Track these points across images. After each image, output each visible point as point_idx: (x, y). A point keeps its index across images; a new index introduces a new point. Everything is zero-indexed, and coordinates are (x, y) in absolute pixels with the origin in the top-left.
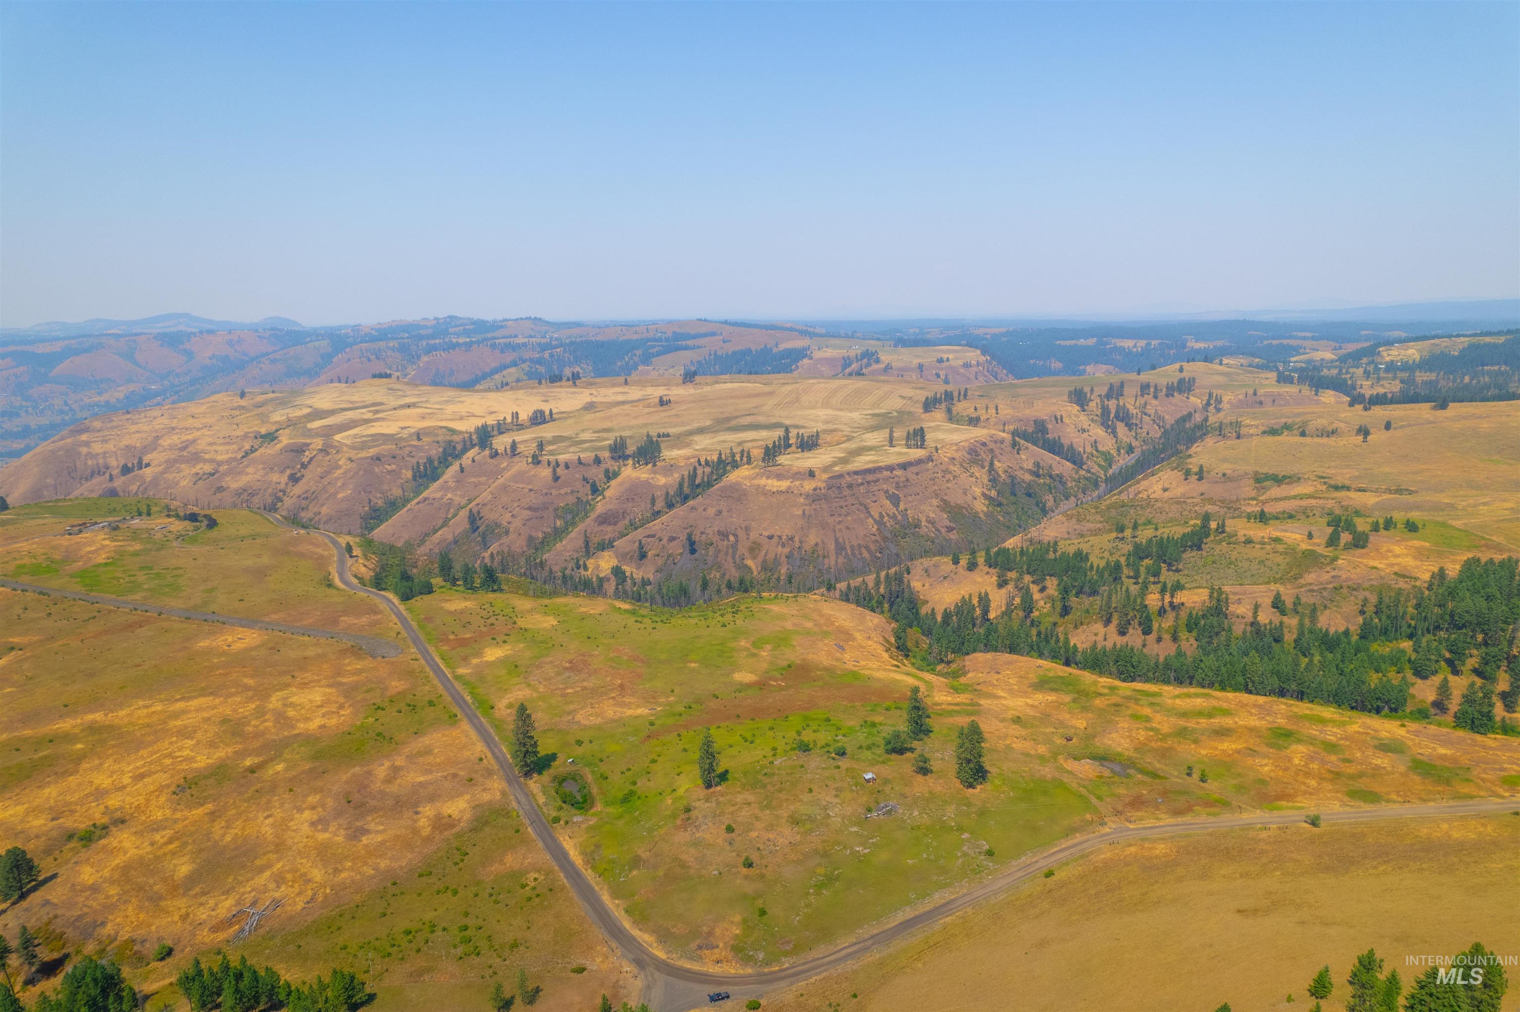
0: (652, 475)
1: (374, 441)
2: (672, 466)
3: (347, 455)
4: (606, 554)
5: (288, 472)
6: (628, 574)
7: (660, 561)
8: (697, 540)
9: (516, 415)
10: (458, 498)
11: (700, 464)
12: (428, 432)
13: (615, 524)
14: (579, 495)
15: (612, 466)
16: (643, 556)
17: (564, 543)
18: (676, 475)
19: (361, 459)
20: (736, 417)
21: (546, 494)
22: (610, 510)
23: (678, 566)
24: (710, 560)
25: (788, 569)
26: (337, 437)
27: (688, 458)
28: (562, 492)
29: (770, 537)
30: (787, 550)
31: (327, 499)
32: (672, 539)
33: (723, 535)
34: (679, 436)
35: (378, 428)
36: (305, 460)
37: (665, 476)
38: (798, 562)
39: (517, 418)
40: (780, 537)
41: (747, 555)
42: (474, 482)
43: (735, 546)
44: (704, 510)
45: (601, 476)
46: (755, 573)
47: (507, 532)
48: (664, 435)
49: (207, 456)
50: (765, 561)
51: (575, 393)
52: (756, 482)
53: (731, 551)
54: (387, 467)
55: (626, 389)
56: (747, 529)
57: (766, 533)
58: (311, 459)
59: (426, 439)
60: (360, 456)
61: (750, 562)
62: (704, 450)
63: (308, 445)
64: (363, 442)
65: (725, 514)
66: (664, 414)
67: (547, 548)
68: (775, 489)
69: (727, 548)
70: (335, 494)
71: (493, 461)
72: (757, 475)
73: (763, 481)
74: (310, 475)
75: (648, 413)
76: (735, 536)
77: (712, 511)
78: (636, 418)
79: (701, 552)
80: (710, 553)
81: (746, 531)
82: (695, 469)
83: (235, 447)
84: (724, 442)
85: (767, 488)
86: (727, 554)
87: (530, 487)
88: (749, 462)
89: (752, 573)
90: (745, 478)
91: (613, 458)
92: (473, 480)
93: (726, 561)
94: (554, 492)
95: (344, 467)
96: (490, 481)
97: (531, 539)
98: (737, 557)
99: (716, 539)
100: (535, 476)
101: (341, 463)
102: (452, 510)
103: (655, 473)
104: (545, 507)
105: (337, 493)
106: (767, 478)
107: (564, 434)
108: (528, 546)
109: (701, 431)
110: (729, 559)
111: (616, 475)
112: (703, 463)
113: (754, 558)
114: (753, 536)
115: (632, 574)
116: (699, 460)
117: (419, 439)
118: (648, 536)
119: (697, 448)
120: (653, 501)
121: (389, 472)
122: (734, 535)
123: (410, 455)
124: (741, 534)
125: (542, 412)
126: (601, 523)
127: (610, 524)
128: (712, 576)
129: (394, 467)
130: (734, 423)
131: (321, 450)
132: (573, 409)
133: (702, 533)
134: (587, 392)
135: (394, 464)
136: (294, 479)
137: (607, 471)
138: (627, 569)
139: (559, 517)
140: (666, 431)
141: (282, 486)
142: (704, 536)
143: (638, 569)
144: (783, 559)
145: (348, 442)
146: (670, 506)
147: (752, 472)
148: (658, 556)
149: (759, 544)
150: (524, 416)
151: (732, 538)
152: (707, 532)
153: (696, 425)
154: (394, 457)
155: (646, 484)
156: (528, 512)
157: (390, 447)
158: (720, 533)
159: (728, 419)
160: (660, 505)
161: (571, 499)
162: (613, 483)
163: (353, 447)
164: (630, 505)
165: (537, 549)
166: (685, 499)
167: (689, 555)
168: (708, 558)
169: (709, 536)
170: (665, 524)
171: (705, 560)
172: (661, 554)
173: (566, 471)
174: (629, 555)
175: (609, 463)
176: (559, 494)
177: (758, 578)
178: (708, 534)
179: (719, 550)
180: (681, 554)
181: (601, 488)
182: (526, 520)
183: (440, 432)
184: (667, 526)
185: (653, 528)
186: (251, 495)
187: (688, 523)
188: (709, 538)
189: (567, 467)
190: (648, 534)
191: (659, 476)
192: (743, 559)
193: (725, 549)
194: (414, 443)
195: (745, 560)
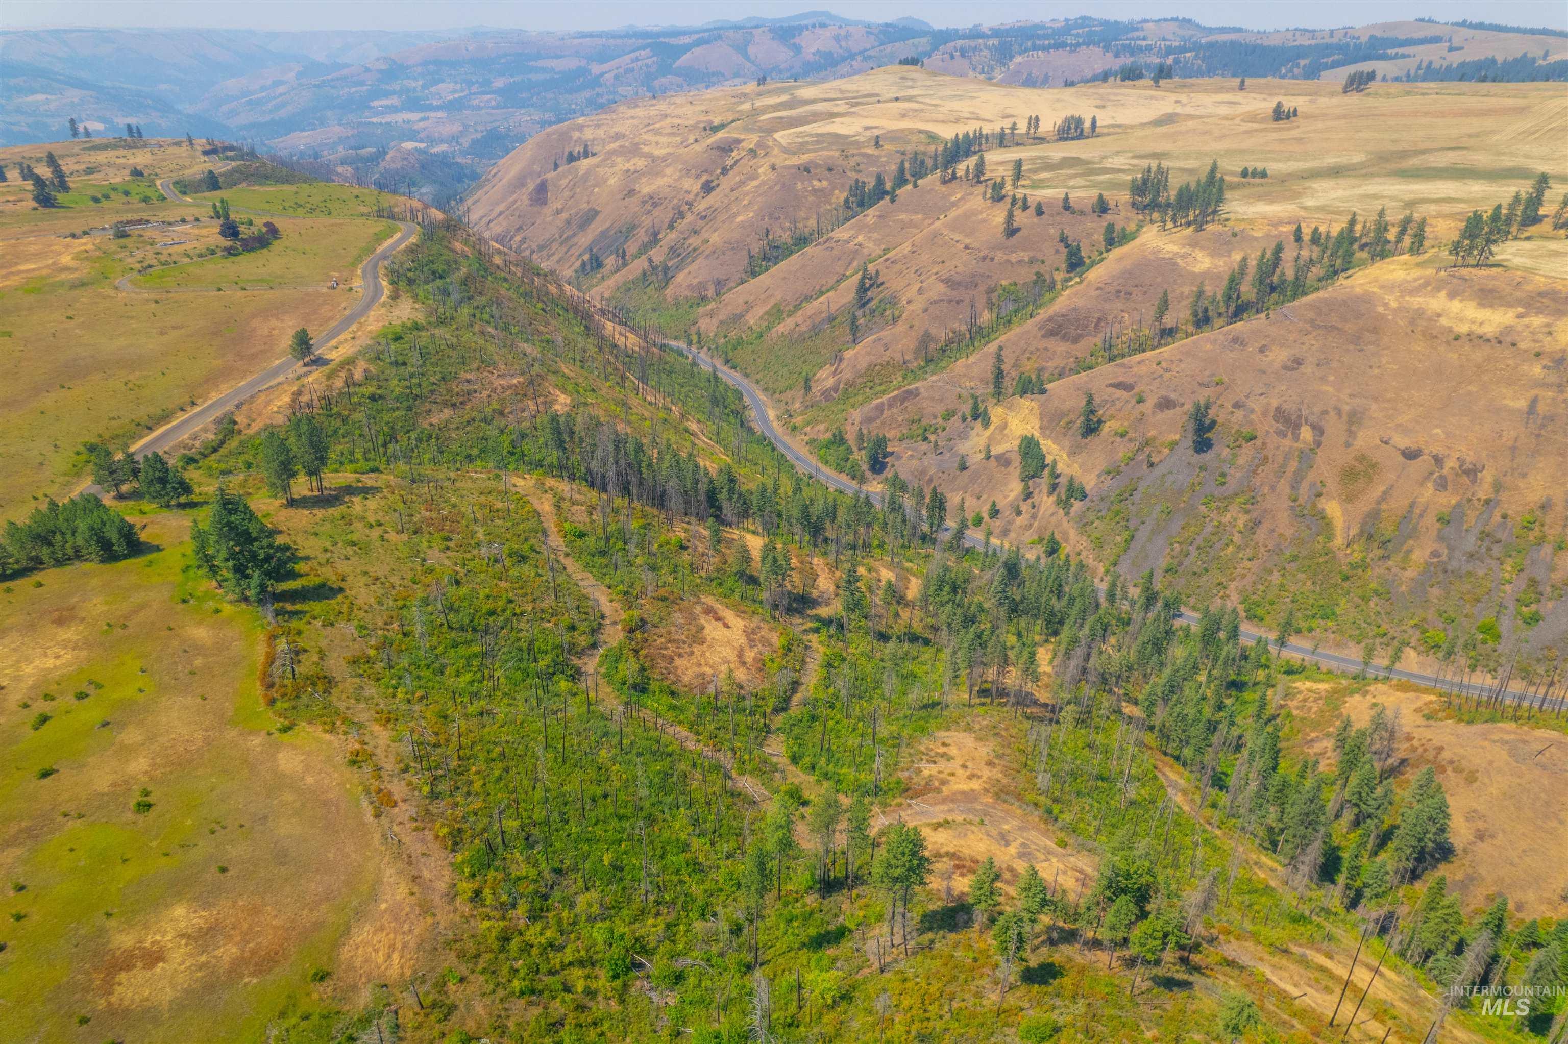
0: (1187, 250)
1: (818, 142)
2: (1235, 235)
3: (773, 160)
4: (1027, 404)
5: (705, 177)
6: (1049, 460)
7: (1123, 451)
8: (1220, 420)
9: (1035, 122)
10: (871, 245)
11: (1298, 239)
12: (895, 136)
13: (1076, 340)
14: (1043, 269)
15: (1126, 218)
16: (1091, 428)
17: (972, 359)
18: (1237, 257)
19: (785, 167)
20: (1423, 152)
21: (984, 258)
22: (1075, 309)
23: (1158, 472)
24: (1235, 477)
25: (1435, 554)
26: (777, 136)
27: (1280, 223)
28: (1014, 258)
29: (1411, 455)
30: (1448, 500)
31: (724, 222)
32: (1166, 404)
33: (1287, 421)
34: (1284, 179)
35: (840, 127)
36: (730, 162)
37: (1214, 254)
38: (1471, 542)
39: (1037, 127)
40: (1438, 460)
41: (1332, 485)
42: (902, 221)
43: (1306, 457)
44: (1262, 350)
45: (1099, 237)
46: (1339, 540)
47: (895, 320)
48: (1255, 174)
49: (646, 149)
50: (1374, 516)
51: (1152, 98)
52: (1416, 301)
53: (1293, 465)
54: (815, 183)
55: (1239, 97)
56: (1354, 419)
57: (1402, 441)
58: (737, 162)
59: (888, 147)
60: (788, 163)
61: (1333, 508)
62: (1321, 209)
63: (739, 141)
64: (802, 144)
65: (1308, 369)
66: (1275, 135)
67: (943, 364)
68: (1463, 329)
69: (1287, 457)
70: (735, 216)
71: (944, 188)
72: (1427, 284)
73: (1437, 303)
74: (726, 183)
75: (1246, 132)
76: (1318, 429)
77: (1279, 356)
78: (1221, 138)
79: (1221, 450)
80: (1241, 461)
81: (1350, 423)
82: (1279, 249)
83: (679, 139)
84: (1375, 197)
85: (1444, 321)
86: (1281, 472)
87: (967, 241)
88: (1417, 247)
89: (1330, 537)
90: (1389, 287)
91: (1134, 205)
92: (903, 216)
93: (1273, 488)
94: (999, 256)
95: (762, 177)
96: (927, 222)
97: (926, 339)
98: (1304, 486)
99: (1266, 427)
100: (984, 221)
101: (760, 171)
102: (855, 264)
103: (1194, 244)
104: (972, 283)
105: (738, 214)
106: (1452, 296)
107: (1083, 156)
108: (917, 352)
109: (1336, 172)
110: (1284, 487)
111: (1125, 238)
112: (1306, 238)
113: (1350, 498)
114: (1365, 439)
115: (1055, 463)
116: (1299, 229)
117: (877, 145)
118: (1118, 386)
119: (1310, 202)
120: (1164, 305)
121: (815, 191)
122: (1314, 427)
123: (857, 168)
124: (1334, 429)
125: (1079, 121)
126: (1052, 333)
127: (1065, 338)
128: (1226, 519)
129: (825, 183)
130: (1415, 162)
131: (751, 150)
132: (1137, 121)
133: (1237, 405)
134: (1173, 97)
135: (827, 179)
136: (708, 188)
137: (1110, 228)
138: (1051, 449)
139: (990, 305)
140: (1260, 166)
141: (690, 197)
142: (1239, 414)
143: (1072, 453)
144: (1430, 520)
145: (783, 142)
146: (1202, 320)
147: (1416, 273)
148: (1122, 436)
149: (1374, 466)
150: (1047, 126)
151: (1306, 433)
152: (1250, 404)
153: (1330, 160)
154: (830, 170)
155: (1168, 266)
156: (941, 287)
157: (831, 153)
158: (1280, 414)
159: (1404, 154)
160: (1178, 315)
161: (1026, 275)
162: (1116, 253)
163: (786, 150)
164: (1119, 305)
165: (929, 361)
166: (1240, 311)
167: (1191, 452)
168: (1232, 471)
169: (1253, 417)
170: (1164, 364)
171: (1223, 475)
172: (1131, 434)
173: (1035, 220)
174: (1066, 420)
175: (1123, 213)
176: (1008, 261)
177: (1340, 555)
178: (1253, 411)
179: (1266, 459)
180: (1173, 445)
181: (1087, 261)
182: (935, 302)
183: (914, 138)
184: (1167, 370)
185: (1135, 370)
186: (655, 205)
187: (1213, 375)
188: (1251, 423)
189: (1040, 212)
190: (1121, 379)
191: (1199, 254)
192: (1319, 495)
193: (1280, 459)
194: (870, 151)
195: (1323, 500)
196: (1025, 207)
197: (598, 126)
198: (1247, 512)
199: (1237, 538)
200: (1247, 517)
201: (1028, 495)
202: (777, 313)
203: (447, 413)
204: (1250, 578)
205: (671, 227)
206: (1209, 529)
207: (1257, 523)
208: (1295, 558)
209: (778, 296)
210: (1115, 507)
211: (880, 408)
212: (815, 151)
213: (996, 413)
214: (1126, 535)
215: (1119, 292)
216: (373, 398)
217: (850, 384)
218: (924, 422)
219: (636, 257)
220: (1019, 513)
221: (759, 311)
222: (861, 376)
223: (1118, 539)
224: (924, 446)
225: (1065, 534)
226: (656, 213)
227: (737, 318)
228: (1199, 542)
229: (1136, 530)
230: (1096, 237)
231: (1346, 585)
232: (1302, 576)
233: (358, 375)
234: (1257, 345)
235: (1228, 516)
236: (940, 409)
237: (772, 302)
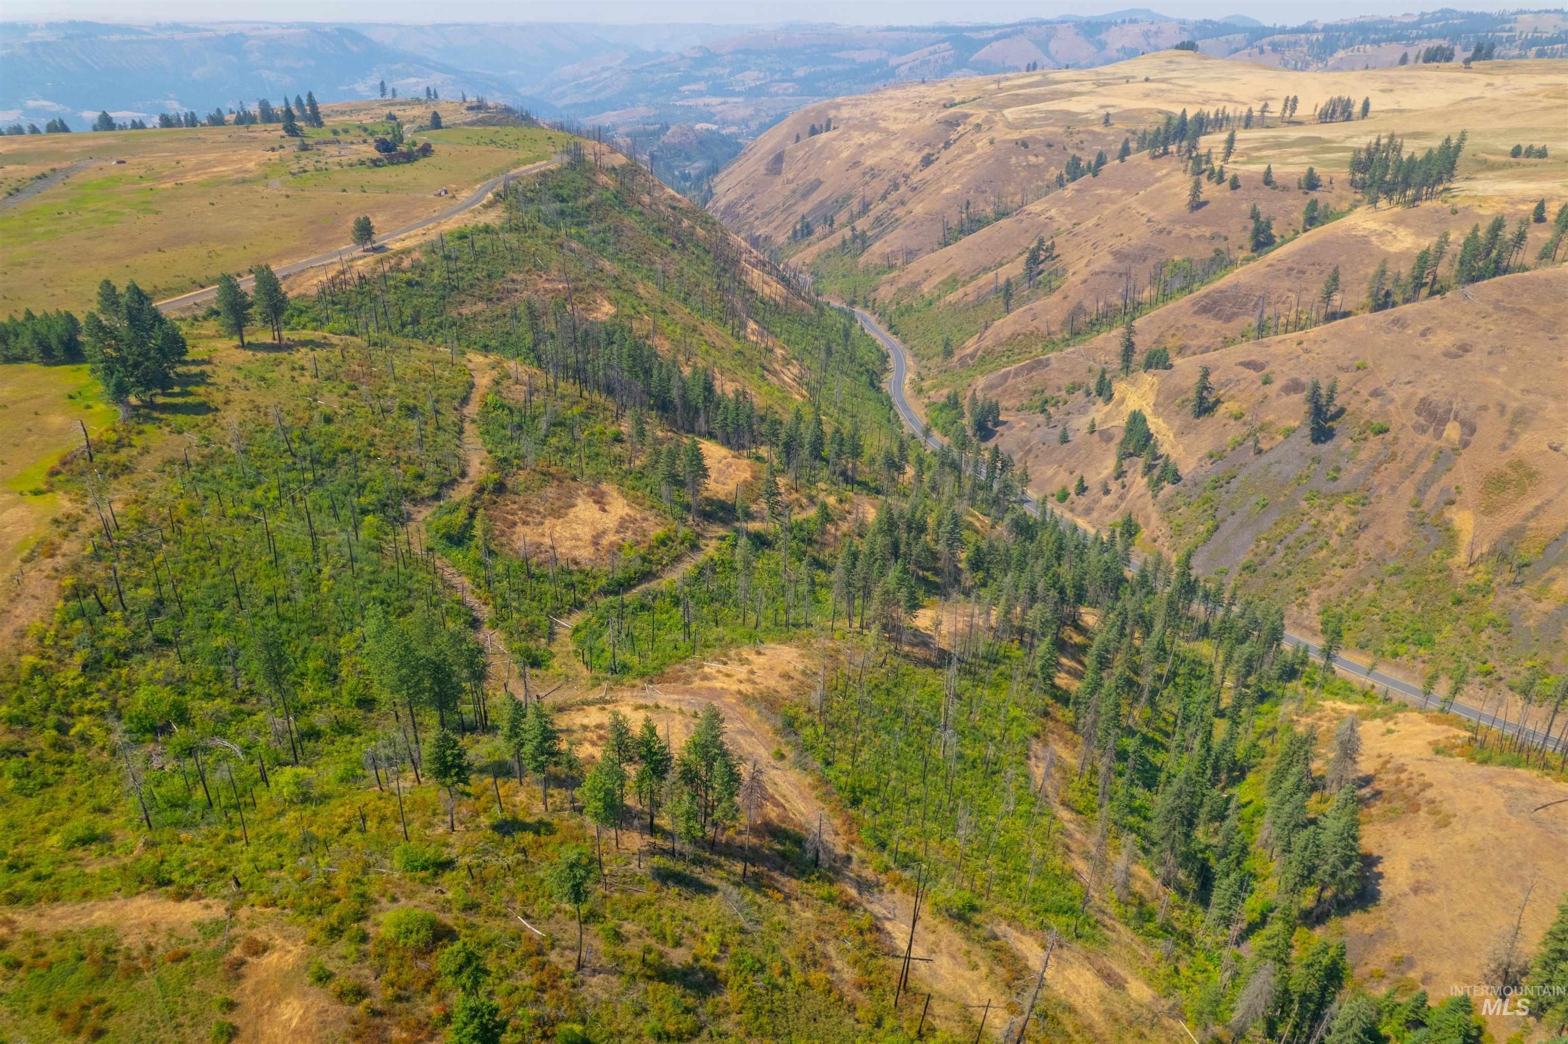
0: (1390, 227)
1: (1045, 119)
2: (1455, 212)
3: (994, 134)
4: (1149, 380)
5: (926, 151)
6: (1154, 439)
7: (1233, 434)
8: (1350, 409)
9: (1292, 105)
10: (1062, 219)
12: (1127, 115)
13: (1229, 319)
14: (1224, 246)
16: (1205, 408)
19: (1004, 141)
21: (1161, 231)
23: (1264, 459)
24: (1351, 473)
26: (1006, 112)
28: (1194, 232)
31: (930, 194)
32: (1295, 387)
33: (1432, 415)
35: (1074, 106)
36: (953, 136)
39: (1293, 109)
41: (1470, 493)
42: (1100, 195)
43: (1446, 458)
44: (1423, 334)
45: (1299, 217)
46: (1462, 557)
49: (883, 124)
53: (1426, 465)
54: (1031, 158)
56: (1518, 420)
58: (960, 136)
59: (1119, 126)
60: (1009, 137)
61: (1463, 520)
63: (966, 116)
64: (1028, 120)
65: (1475, 357)
67: (1087, 337)
69: (1420, 456)
70: (942, 188)
71: (1151, 164)
74: (945, 156)
76: (1469, 428)
77: (1443, 340)
79: (1343, 442)
80: (1363, 455)
81: (1514, 422)
82: (1498, 226)
83: (917, 115)
86: (1408, 472)
87: (1152, 214)
89: (1451, 553)
91: (1352, 183)
93: (1393, 489)
94: (1178, 230)
95: (980, 151)
96: (1124, 196)
98: (1434, 490)
99: (1404, 420)
100: (1176, 194)
101: (979, 145)
103: (1399, 221)
104: (1141, 256)
105: (946, 186)
107: (1328, 137)
108: (1064, 324)
110: (1407, 490)
111: (1332, 218)
113: (1489, 511)
114: (1529, 442)
115: (1159, 443)
117: (1107, 123)
118: (1248, 365)
120: (1334, 284)
121: (1029, 167)
122: (1463, 424)
123: (1079, 146)
124: (1490, 428)
125: (1349, 103)
126: (1204, 310)
127: (1218, 316)
128: (1328, 519)
129: (1041, 159)
131: (977, 125)
133: (1375, 394)
135: (1045, 155)
136: (927, 161)
137: (1314, 206)
138: (1159, 428)
139: (1156, 281)
141: (908, 170)
142: (1375, 403)
143: (1181, 433)
145: (1011, 118)
146: (1382, 305)
148: (1237, 418)
149: (1532, 475)
150: (1304, 110)
152: (1391, 393)
154: (1050, 146)
155: (1361, 246)
156: (1109, 260)
157: (1056, 129)
158: (1425, 407)
161: (1204, 251)
162: (1314, 232)
163: (1011, 126)
165: (1074, 333)
167: (1308, 440)
168: (1349, 467)
169: (1391, 408)
170: (1305, 345)
171: (1338, 470)
172: (1247, 418)
173: (1228, 194)
174: (1183, 397)
175: (1337, 191)
176: (1187, 236)
177: (1459, 574)
178: (1392, 401)
179: (1394, 456)
180: (1289, 433)
181: (1278, 240)
182: (1097, 274)
183: (1152, 118)
184: (1307, 351)
185: (1272, 349)
186: (873, 176)
187: (1357, 358)
188: (1386, 413)
189: (1235, 185)
190: (1253, 358)
191: (1402, 232)
192: (1452, 503)
193: (1411, 458)
194: (1097, 129)
195: (1454, 508)
196: (1221, 180)
197: (856, 105)
198: (1355, 513)
199: (1334, 542)
200: (1353, 519)
201: (1120, 474)
202: (953, 282)
203: (481, 306)
204: (1338, 587)
205: (884, 198)
206: (1305, 528)
207: (1363, 527)
208: (1398, 572)
209: (958, 265)
210: (1208, 494)
211: (1005, 377)
212: (1039, 126)
213: (1120, 388)
214: (1210, 524)
215: (1291, 269)
216: (409, 283)
217: (989, 352)
218: (1048, 394)
219: (843, 226)
220: (1107, 492)
221: (937, 279)
222: (1001, 344)
223: (1201, 528)
224: (1041, 418)
225: (1147, 518)
226: (873, 183)
227: (914, 286)
228: (1290, 541)
229: (1223, 520)
230: (1295, 215)
231: (1456, 610)
232: (1402, 593)
233: (406, 263)
234: (1420, 328)
235: (1331, 515)
236: (1066, 381)
237: (951, 271)
